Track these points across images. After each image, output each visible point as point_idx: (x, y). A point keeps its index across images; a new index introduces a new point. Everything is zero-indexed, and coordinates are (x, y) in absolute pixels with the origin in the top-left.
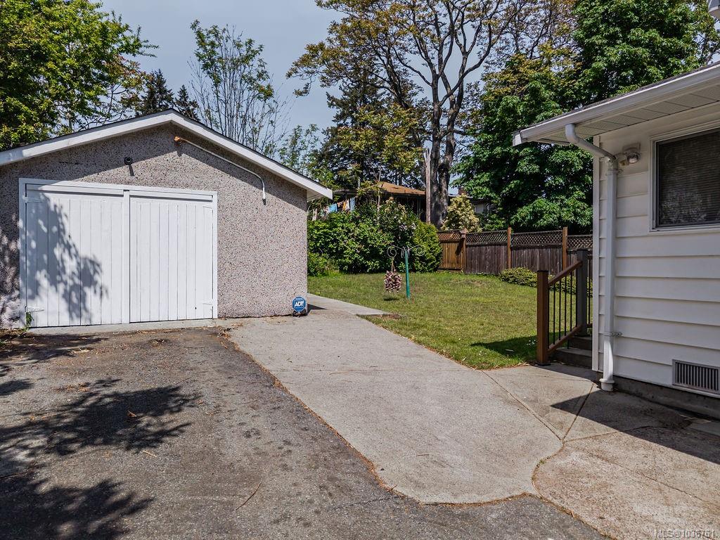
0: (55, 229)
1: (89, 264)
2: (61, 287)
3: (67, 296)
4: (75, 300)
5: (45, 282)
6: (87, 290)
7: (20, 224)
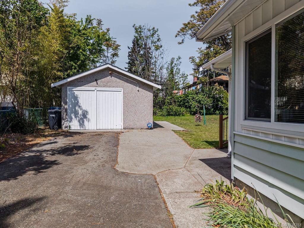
0: (76, 101)
1: (85, 112)
2: (78, 118)
3: (79, 121)
4: (81, 122)
5: (73, 117)
6: (84, 119)
7: (67, 100)
